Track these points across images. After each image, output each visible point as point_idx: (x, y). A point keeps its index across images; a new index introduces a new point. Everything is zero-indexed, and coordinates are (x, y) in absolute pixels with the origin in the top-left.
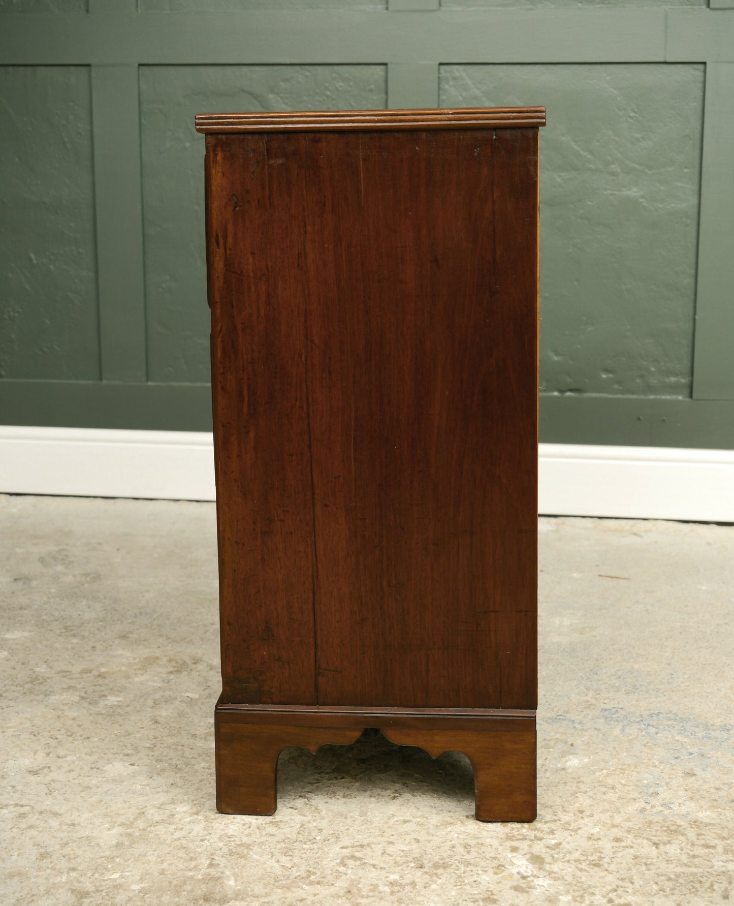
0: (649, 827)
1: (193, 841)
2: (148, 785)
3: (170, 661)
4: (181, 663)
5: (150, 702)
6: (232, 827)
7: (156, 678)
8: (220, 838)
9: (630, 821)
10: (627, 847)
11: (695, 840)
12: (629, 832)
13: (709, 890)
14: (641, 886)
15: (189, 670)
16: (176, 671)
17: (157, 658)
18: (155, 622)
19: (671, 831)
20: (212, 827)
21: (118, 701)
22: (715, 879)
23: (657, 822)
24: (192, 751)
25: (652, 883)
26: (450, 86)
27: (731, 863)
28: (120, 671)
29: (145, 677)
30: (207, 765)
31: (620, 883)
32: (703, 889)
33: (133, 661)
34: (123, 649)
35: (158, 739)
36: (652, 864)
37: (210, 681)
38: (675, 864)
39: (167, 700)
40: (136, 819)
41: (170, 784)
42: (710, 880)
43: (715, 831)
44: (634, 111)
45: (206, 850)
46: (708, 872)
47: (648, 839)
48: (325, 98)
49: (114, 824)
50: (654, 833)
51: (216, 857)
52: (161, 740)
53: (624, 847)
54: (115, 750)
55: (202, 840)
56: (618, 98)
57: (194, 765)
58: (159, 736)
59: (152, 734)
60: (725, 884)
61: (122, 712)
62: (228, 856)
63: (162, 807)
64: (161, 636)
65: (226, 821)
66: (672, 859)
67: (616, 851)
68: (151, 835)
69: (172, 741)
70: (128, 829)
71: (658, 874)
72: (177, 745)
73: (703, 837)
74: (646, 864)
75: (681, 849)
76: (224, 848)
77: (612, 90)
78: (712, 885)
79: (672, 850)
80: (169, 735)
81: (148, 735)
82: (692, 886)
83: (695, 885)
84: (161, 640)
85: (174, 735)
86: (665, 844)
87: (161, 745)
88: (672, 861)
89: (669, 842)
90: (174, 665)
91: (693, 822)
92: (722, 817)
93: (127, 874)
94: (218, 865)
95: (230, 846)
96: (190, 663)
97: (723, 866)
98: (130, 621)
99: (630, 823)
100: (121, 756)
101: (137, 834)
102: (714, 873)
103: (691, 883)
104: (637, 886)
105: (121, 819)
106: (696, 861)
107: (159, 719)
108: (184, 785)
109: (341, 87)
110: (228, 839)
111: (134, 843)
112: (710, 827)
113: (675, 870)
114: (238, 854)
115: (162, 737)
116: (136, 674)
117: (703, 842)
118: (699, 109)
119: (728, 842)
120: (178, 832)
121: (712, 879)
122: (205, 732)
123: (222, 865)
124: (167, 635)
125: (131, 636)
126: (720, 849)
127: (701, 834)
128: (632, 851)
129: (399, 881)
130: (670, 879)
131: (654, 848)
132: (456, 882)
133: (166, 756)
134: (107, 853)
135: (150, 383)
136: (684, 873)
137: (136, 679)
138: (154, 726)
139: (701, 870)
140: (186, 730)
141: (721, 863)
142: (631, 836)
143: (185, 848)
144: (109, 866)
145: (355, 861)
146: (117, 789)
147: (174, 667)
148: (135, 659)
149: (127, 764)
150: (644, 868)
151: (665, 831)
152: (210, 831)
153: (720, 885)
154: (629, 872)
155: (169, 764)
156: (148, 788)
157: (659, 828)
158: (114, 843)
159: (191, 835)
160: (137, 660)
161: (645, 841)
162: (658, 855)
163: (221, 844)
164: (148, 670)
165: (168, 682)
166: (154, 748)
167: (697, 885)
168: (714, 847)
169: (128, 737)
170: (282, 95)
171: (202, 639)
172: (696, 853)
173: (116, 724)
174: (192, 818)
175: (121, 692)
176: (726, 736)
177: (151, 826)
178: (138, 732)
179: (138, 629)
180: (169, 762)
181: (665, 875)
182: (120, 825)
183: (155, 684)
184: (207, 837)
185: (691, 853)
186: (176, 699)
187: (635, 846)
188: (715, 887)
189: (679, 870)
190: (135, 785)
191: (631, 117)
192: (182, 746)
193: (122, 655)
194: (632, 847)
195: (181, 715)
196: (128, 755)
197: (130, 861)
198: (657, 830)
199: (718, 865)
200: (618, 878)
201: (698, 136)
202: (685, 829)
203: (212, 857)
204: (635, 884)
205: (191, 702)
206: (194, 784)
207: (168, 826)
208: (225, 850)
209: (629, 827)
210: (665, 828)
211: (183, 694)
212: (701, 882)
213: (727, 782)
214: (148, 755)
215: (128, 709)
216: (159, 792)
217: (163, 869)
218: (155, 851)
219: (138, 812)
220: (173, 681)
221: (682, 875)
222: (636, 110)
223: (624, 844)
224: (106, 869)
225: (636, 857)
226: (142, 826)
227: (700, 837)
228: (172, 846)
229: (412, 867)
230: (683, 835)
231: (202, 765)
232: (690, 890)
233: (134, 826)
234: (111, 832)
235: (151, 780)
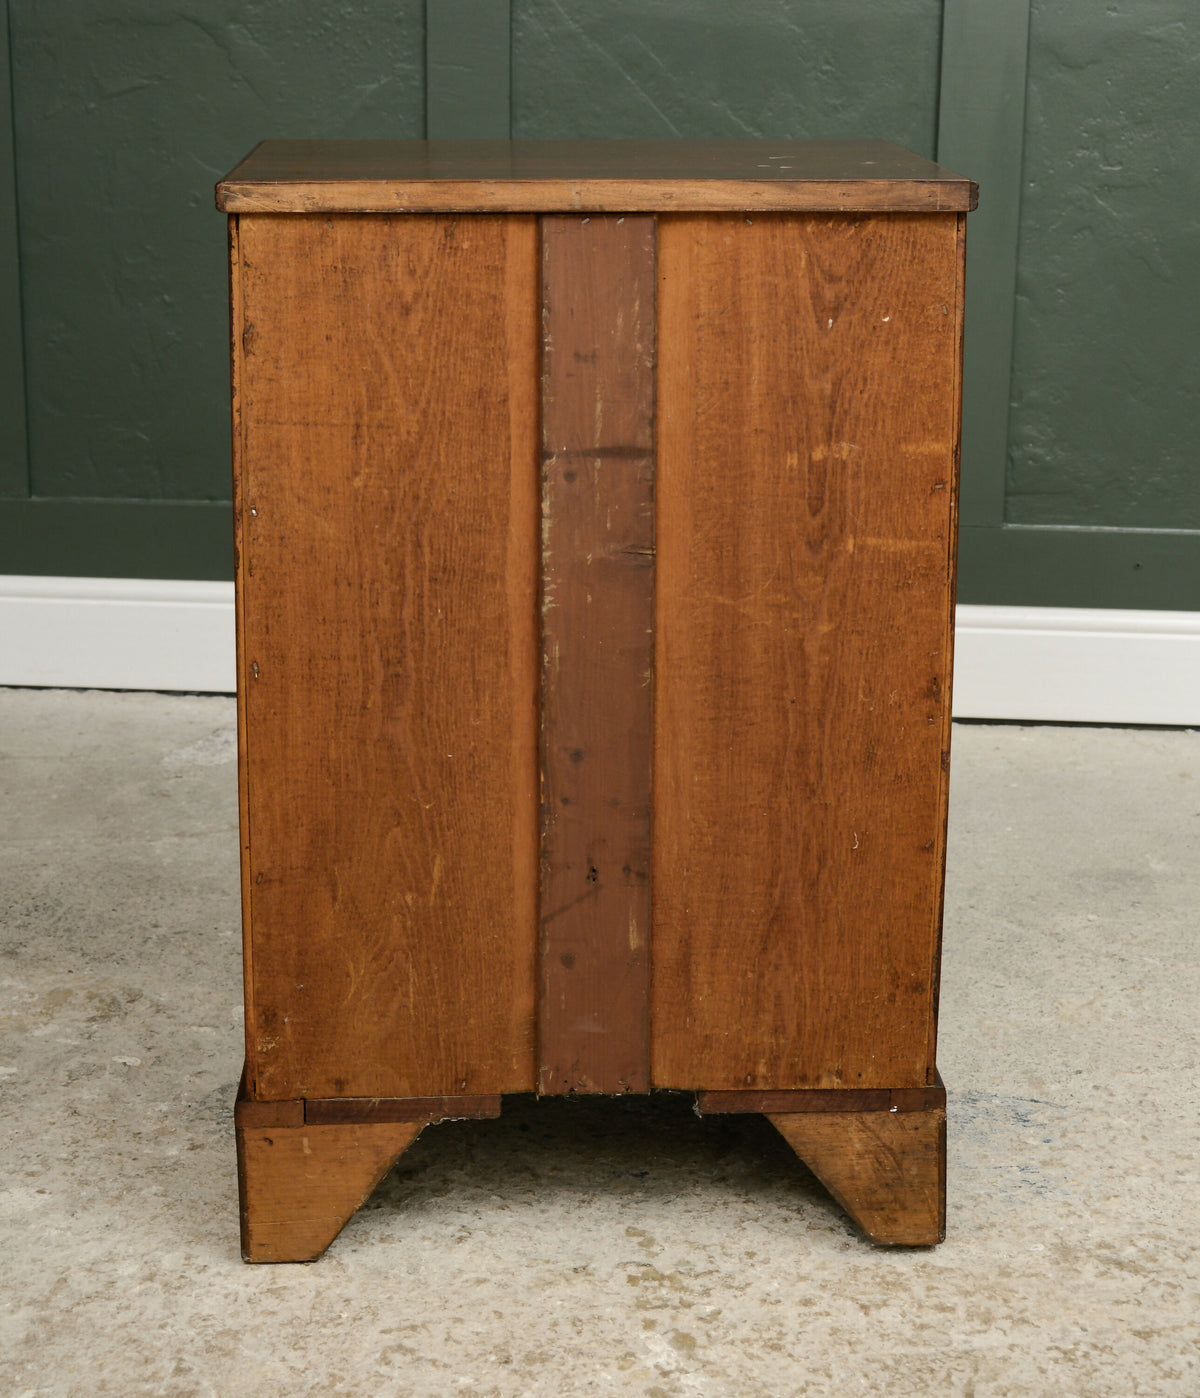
0: (855, 1278)
1: (147, 1329)
2: (69, 1228)
3: (91, 997)
4: (109, 1001)
5: (62, 1076)
6: (207, 1301)
7: (68, 1030)
8: (190, 1322)
9: (824, 1269)
10: (821, 1314)
11: (923, 1298)
12: (823, 1287)
13: (945, 1384)
14: (842, 1381)
15: (122, 1013)
16: (101, 1017)
17: (69, 992)
18: (60, 924)
19: (888, 1284)
20: (176, 1302)
21: (10, 1075)
22: (954, 1364)
23: (867, 1269)
24: (137, 1164)
25: (859, 1375)
26: (530, 16)
27: (977, 1335)
28: (9, 1018)
29: (52, 1028)
30: (161, 1188)
31: (811, 1377)
32: (935, 1383)
33: (30, 1000)
34: (12, 976)
35: (81, 1144)
36: (859, 1342)
37: (157, 1033)
38: (893, 1341)
39: (91, 1072)
40: (54, 1292)
41: (103, 1225)
42: (946, 1366)
43: (954, 1281)
44: (829, 63)
45: (168, 1344)
46: (943, 1353)
47: (852, 1299)
48: (322, 31)
49: (19, 1302)
50: (862, 1288)
51: (185, 1357)
52: (84, 1146)
53: (816, 1314)
54: (11, 1166)
55: (162, 1327)
56: (804, 42)
57: (141, 1189)
58: (80, 1138)
59: (70, 1134)
60: (969, 1374)
61: (19, 1095)
62: (204, 1354)
63: (94, 1268)
64: (72, 950)
65: (197, 1291)
66: (889, 1331)
67: (805, 1322)
68: (80, 1320)
69: (102, 1145)
70: (43, 1309)
71: (867, 1360)
72: (112, 1154)
73: (936, 1292)
74: (850, 1344)
75: (903, 1315)
76: (197, 1338)
77: (793, 27)
78: (949, 1376)
79: (889, 1316)
80: (98, 1136)
81: (63, 1137)
82: (919, 1378)
83: (924, 1376)
84: (72, 957)
85: (105, 1135)
86: (878, 1307)
87: (84, 1154)
88: (888, 1335)
89: (885, 1304)
90: (98, 1005)
91: (922, 1267)
92: (965, 1257)
93: (47, 1390)
94: (190, 1369)
95: (206, 1335)
96: (122, 1000)
97: (965, 1342)
98: (19, 922)
99: (826, 1273)
100: (21, 1176)
101: (57, 1319)
102: (951, 1353)
103: (919, 1374)
104: (836, 1381)
105: (30, 1293)
106: (926, 1334)
107: (80, 1108)
108: (127, 1226)
109: (349, 13)
110: (203, 1323)
111: (53, 1335)
112: (946, 1274)
113: (894, 1351)
114: (220, 1349)
115: (86, 1139)
116: (35, 1023)
117: (935, 1301)
118: (933, 60)
119: (973, 1299)
120: (122, 1313)
121: (949, 1364)
122: (155, 1128)
123: (196, 1370)
124: (81, 949)
125: (22, 950)
126: (961, 1312)
127: (933, 1288)
128: (828, 1320)
129: (474, 1388)
130: (886, 1368)
131: (862, 1314)
132: (560, 1385)
133: (96, 1173)
134: (12, 1355)
135: (34, 498)
136: (906, 1356)
137: (37, 1033)
138: (72, 1120)
139: (933, 1350)
140: (124, 1126)
141: (963, 1337)
142: (826, 1295)
143: (135, 1341)
144: (17, 1378)
145: (405, 1355)
146: (20, 1238)
147: (98, 1009)
148: (32, 995)
149: (33, 1191)
150: (847, 1349)
151: (879, 1284)
152: (174, 1310)
153: (960, 1375)
154: (825, 1357)
155: (100, 1188)
156: (69, 1233)
157: (868, 1280)
158: (22, 1336)
159: (143, 1318)
160: (36, 997)
161: (849, 1303)
162: (868, 1326)
163: (192, 1333)
164: (56, 1015)
165: (89, 1038)
166: (75, 1161)
167: (927, 1376)
168: (952, 1310)
169: (30, 1141)
170: (250, 25)
171: (140, 955)
172: (925, 1320)
173: (10, 1117)
174: (143, 1287)
175: (14, 1057)
176: (971, 1112)
177: (78, 1304)
178: (46, 1132)
179: (33, 938)
180: (100, 1184)
181: (879, 1361)
182: (29, 1304)
183: (69, 1041)
184: (169, 1321)
185: (918, 1321)
186: (105, 1069)
187: (833, 1312)
188: (954, 1379)
189: (900, 1350)
190: (48, 1230)
191: (825, 73)
192: (120, 1154)
193: (10, 987)
194: (828, 1314)
195: (114, 1097)
196: (32, 1174)
197: (50, 1368)
198: (866, 1284)
199: (958, 1339)
200: (808, 1369)
201: (931, 103)
202: (907, 1279)
203: (179, 1356)
204: (834, 1378)
205: (128, 1073)
206: (142, 1225)
207: (107, 1302)
208: (200, 1343)
209: (824, 1280)
210: (878, 1280)
211: (116, 1059)
212: (932, 1371)
213: (971, 1194)
214: (64, 1174)
215: (28, 1088)
216: (88, 1241)
217: (103, 1381)
218: (88, 1348)
219: (56, 1278)
220: (97, 1034)
221: (905, 1360)
222: (832, 60)
223: (816, 1309)
224: (13, 1383)
225: (834, 1331)
226: (65, 1304)
227: (932, 1293)
228: (115, 1339)
229: (493, 1363)
230: (906, 1290)
231: (154, 1189)
232: (915, 1385)
233: (51, 1304)
234: (15, 1316)
235: (72, 1220)
